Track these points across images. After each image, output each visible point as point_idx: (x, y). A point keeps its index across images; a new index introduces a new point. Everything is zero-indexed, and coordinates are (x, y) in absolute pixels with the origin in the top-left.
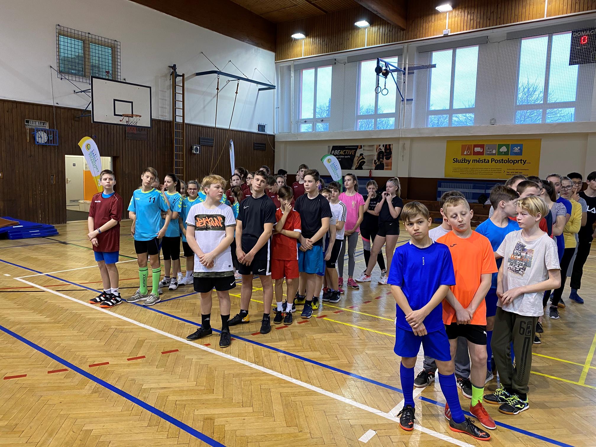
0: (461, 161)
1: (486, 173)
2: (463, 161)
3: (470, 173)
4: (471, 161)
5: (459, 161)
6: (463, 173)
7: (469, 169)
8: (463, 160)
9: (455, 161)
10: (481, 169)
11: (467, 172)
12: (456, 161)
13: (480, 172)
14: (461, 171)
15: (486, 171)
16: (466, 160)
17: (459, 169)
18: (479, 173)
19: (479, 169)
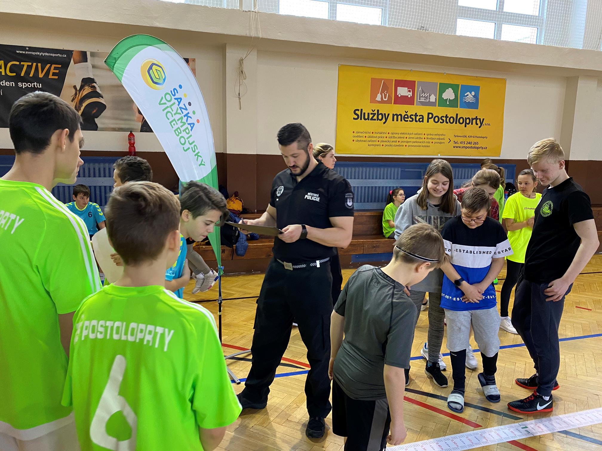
0: (371, 116)
1: (418, 144)
2: (375, 117)
3: (388, 144)
4: (391, 117)
5: (366, 117)
6: (374, 143)
7: (385, 135)
8: (374, 114)
9: (357, 115)
10: (408, 136)
11: (382, 141)
12: (359, 115)
13: (407, 142)
14: (370, 139)
15: (418, 140)
16: (381, 114)
17: (367, 135)
18: (405, 144)
19: (405, 136)
